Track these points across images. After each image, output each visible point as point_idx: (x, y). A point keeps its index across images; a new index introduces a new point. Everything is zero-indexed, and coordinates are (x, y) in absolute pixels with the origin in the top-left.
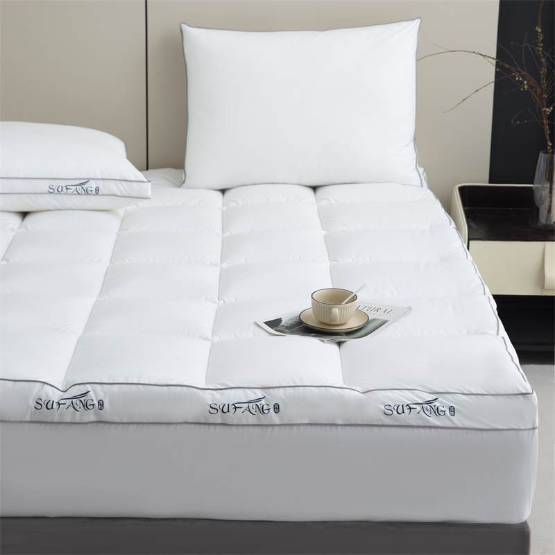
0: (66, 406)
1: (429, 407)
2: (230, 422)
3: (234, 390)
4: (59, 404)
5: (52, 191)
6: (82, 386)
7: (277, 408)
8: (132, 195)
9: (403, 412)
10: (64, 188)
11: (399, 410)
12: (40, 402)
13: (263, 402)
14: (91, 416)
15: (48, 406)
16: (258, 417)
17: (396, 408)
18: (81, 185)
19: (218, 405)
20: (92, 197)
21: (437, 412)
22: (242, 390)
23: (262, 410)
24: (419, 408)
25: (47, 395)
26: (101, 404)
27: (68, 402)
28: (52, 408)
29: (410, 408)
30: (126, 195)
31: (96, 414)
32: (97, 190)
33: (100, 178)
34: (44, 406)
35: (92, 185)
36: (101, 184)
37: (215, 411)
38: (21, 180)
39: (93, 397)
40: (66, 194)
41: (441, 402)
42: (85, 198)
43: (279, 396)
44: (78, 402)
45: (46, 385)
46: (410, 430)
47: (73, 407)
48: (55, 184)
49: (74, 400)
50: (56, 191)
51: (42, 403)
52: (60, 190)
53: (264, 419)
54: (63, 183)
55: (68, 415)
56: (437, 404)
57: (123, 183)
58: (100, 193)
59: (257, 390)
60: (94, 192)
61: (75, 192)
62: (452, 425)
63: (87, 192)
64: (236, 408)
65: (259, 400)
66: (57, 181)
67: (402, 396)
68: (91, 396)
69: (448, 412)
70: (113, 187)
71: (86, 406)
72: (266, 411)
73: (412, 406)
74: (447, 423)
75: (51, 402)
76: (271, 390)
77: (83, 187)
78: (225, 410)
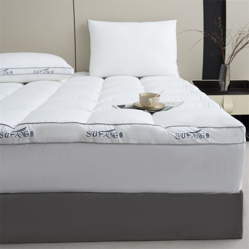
0: (15, 135)
1: (197, 134)
2: (97, 141)
3: (99, 125)
4: (11, 134)
5: (35, 73)
6: (23, 125)
7: (121, 135)
8: (66, 73)
9: (185, 137)
10: (39, 72)
11: (183, 136)
12: (2, 134)
13: (114, 132)
14: (27, 140)
15: (6, 136)
16: (112, 139)
17: (181, 135)
18: (46, 70)
19: (91, 132)
20: (51, 75)
21: (201, 136)
22: (103, 125)
23: (114, 136)
24: (192, 135)
25: (6, 130)
26: (32, 133)
27: (16, 133)
28: (8, 137)
29: (188, 135)
30: (64, 73)
31: (30, 139)
32: (52, 72)
33: (53, 67)
34: (4, 136)
35: (50, 70)
36: (54, 69)
37: (89, 135)
38: (22, 69)
39: (28, 130)
40: (40, 74)
41: (202, 132)
42: (48, 75)
43: (122, 128)
44: (21, 133)
45: (5, 126)
46: (188, 146)
47: (18, 136)
48: (36, 70)
49: (19, 132)
50: (36, 73)
51: (3, 134)
52: (38, 72)
53: (115, 140)
54: (39, 69)
55: (16, 140)
56: (200, 132)
57: (63, 69)
58: (54, 73)
59: (111, 125)
60: (51, 73)
61: (44, 73)
62: (207, 143)
63: (48, 73)
64: (100, 134)
65: (112, 130)
66: (37, 69)
67: (184, 129)
68: (27, 130)
69: (205, 136)
70: (59, 70)
71: (24, 135)
72: (116, 136)
73: (189, 134)
74: (205, 142)
75: (7, 134)
76: (118, 126)
77: (47, 71)
78: (95, 135)
